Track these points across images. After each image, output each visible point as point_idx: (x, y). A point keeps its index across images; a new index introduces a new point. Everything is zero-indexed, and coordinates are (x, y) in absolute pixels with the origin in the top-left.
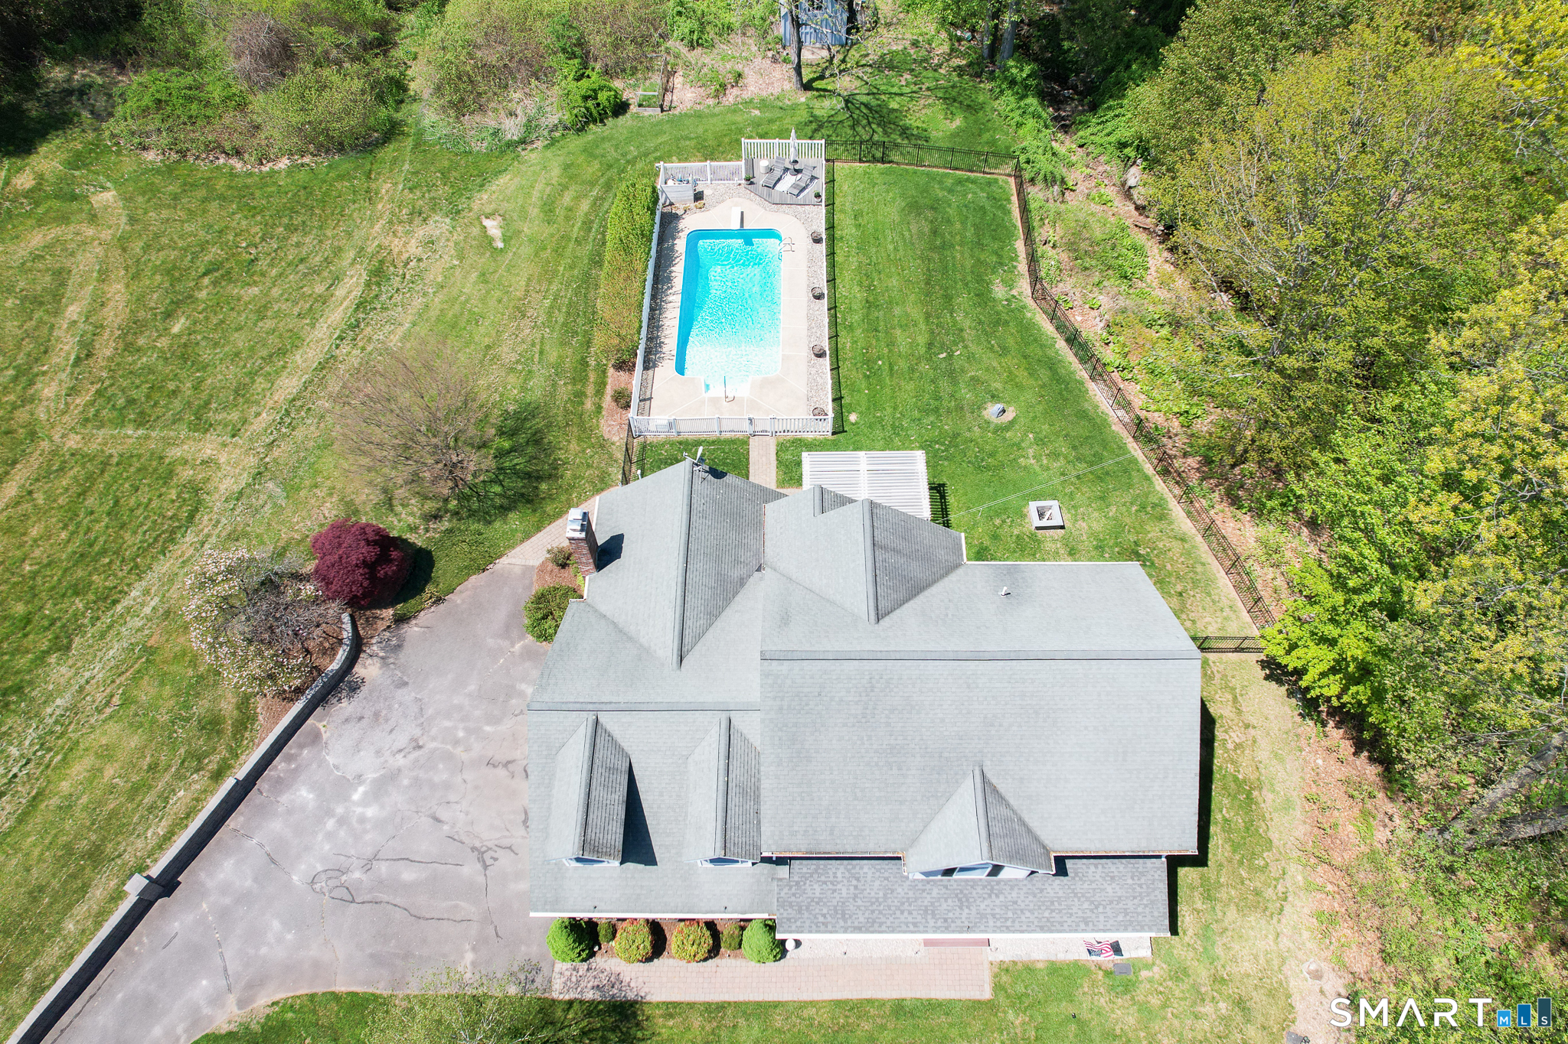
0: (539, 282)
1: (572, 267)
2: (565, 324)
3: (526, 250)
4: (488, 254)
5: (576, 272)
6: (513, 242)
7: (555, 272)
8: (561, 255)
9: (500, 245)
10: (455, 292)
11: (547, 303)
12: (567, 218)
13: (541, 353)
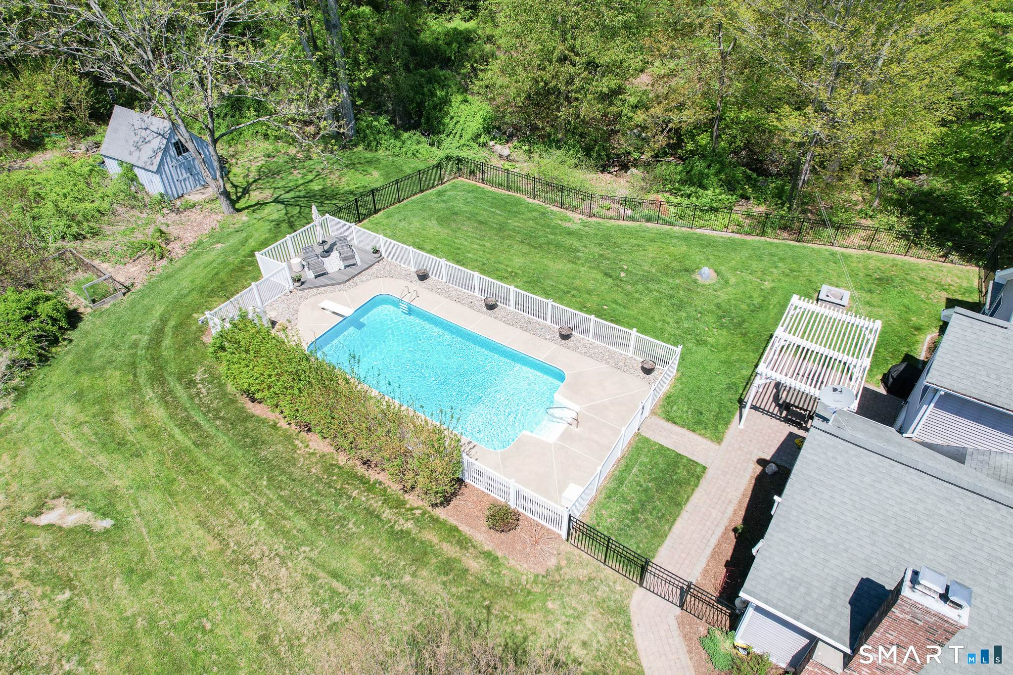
0: (218, 514)
1: (233, 470)
2: (315, 524)
3: (152, 501)
4: (104, 546)
5: (243, 470)
6: (120, 507)
7: (220, 490)
8: (201, 471)
9: (108, 523)
10: (116, 627)
11: (258, 524)
12: (155, 436)
13: (335, 575)
